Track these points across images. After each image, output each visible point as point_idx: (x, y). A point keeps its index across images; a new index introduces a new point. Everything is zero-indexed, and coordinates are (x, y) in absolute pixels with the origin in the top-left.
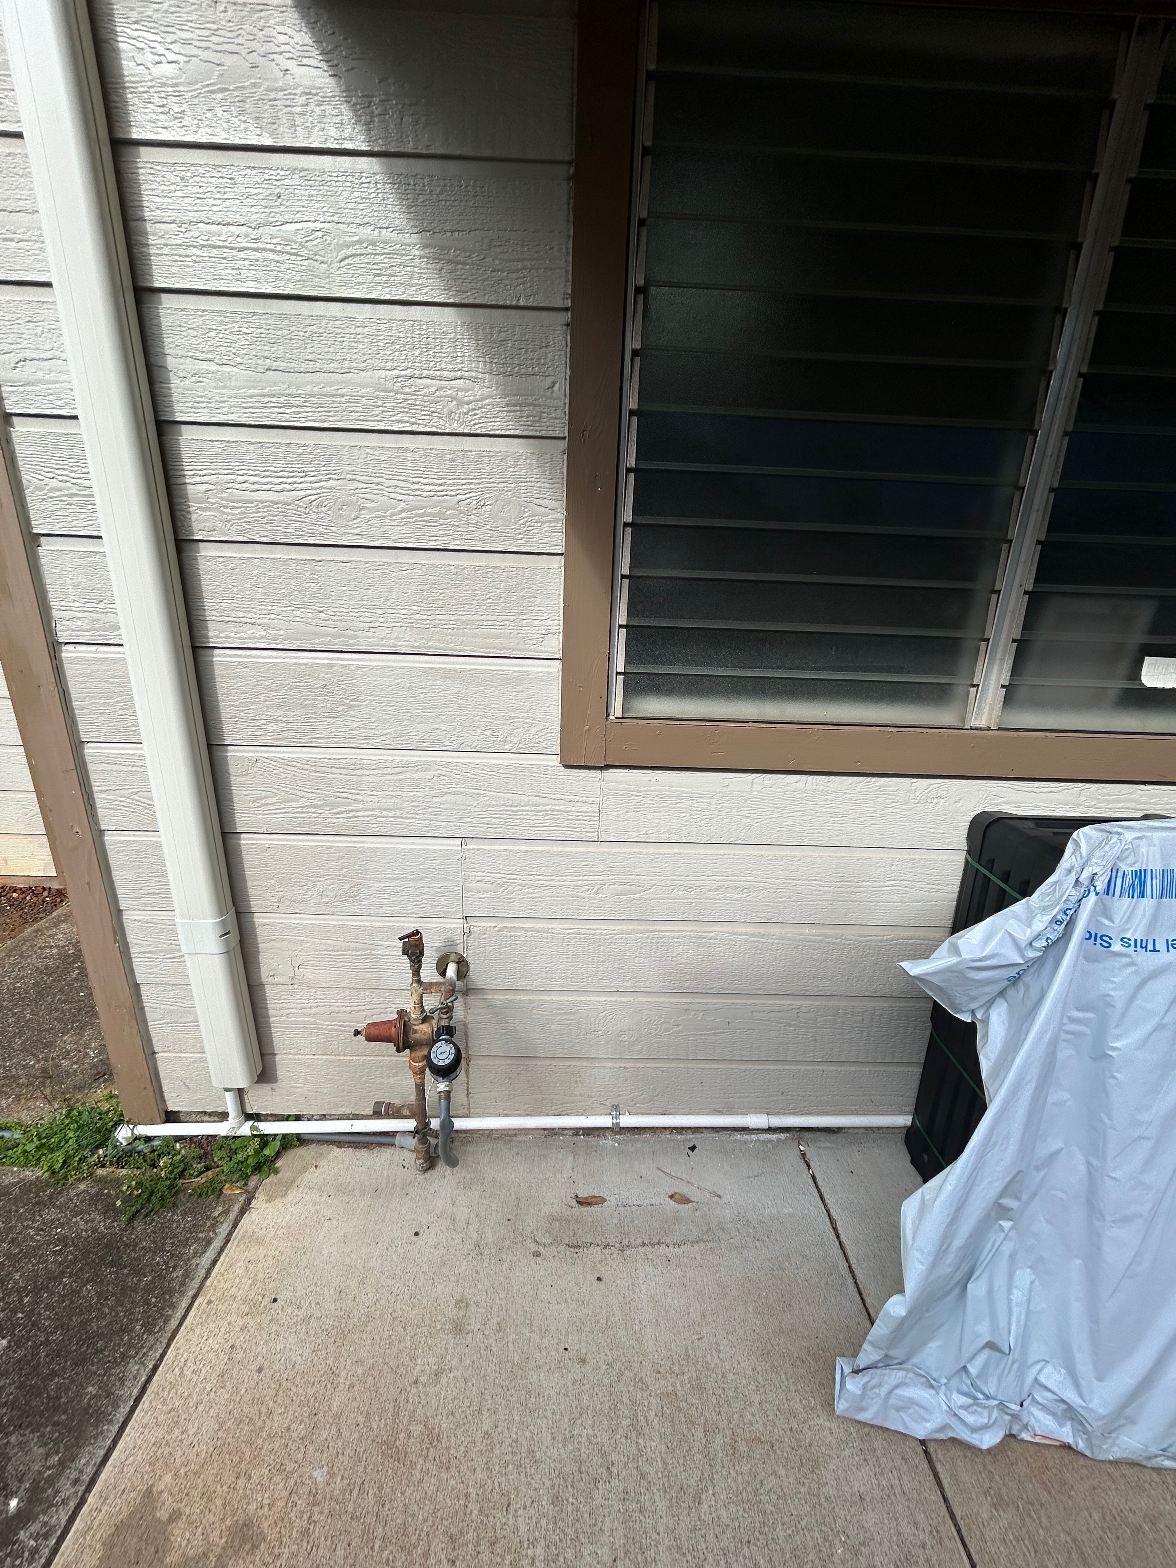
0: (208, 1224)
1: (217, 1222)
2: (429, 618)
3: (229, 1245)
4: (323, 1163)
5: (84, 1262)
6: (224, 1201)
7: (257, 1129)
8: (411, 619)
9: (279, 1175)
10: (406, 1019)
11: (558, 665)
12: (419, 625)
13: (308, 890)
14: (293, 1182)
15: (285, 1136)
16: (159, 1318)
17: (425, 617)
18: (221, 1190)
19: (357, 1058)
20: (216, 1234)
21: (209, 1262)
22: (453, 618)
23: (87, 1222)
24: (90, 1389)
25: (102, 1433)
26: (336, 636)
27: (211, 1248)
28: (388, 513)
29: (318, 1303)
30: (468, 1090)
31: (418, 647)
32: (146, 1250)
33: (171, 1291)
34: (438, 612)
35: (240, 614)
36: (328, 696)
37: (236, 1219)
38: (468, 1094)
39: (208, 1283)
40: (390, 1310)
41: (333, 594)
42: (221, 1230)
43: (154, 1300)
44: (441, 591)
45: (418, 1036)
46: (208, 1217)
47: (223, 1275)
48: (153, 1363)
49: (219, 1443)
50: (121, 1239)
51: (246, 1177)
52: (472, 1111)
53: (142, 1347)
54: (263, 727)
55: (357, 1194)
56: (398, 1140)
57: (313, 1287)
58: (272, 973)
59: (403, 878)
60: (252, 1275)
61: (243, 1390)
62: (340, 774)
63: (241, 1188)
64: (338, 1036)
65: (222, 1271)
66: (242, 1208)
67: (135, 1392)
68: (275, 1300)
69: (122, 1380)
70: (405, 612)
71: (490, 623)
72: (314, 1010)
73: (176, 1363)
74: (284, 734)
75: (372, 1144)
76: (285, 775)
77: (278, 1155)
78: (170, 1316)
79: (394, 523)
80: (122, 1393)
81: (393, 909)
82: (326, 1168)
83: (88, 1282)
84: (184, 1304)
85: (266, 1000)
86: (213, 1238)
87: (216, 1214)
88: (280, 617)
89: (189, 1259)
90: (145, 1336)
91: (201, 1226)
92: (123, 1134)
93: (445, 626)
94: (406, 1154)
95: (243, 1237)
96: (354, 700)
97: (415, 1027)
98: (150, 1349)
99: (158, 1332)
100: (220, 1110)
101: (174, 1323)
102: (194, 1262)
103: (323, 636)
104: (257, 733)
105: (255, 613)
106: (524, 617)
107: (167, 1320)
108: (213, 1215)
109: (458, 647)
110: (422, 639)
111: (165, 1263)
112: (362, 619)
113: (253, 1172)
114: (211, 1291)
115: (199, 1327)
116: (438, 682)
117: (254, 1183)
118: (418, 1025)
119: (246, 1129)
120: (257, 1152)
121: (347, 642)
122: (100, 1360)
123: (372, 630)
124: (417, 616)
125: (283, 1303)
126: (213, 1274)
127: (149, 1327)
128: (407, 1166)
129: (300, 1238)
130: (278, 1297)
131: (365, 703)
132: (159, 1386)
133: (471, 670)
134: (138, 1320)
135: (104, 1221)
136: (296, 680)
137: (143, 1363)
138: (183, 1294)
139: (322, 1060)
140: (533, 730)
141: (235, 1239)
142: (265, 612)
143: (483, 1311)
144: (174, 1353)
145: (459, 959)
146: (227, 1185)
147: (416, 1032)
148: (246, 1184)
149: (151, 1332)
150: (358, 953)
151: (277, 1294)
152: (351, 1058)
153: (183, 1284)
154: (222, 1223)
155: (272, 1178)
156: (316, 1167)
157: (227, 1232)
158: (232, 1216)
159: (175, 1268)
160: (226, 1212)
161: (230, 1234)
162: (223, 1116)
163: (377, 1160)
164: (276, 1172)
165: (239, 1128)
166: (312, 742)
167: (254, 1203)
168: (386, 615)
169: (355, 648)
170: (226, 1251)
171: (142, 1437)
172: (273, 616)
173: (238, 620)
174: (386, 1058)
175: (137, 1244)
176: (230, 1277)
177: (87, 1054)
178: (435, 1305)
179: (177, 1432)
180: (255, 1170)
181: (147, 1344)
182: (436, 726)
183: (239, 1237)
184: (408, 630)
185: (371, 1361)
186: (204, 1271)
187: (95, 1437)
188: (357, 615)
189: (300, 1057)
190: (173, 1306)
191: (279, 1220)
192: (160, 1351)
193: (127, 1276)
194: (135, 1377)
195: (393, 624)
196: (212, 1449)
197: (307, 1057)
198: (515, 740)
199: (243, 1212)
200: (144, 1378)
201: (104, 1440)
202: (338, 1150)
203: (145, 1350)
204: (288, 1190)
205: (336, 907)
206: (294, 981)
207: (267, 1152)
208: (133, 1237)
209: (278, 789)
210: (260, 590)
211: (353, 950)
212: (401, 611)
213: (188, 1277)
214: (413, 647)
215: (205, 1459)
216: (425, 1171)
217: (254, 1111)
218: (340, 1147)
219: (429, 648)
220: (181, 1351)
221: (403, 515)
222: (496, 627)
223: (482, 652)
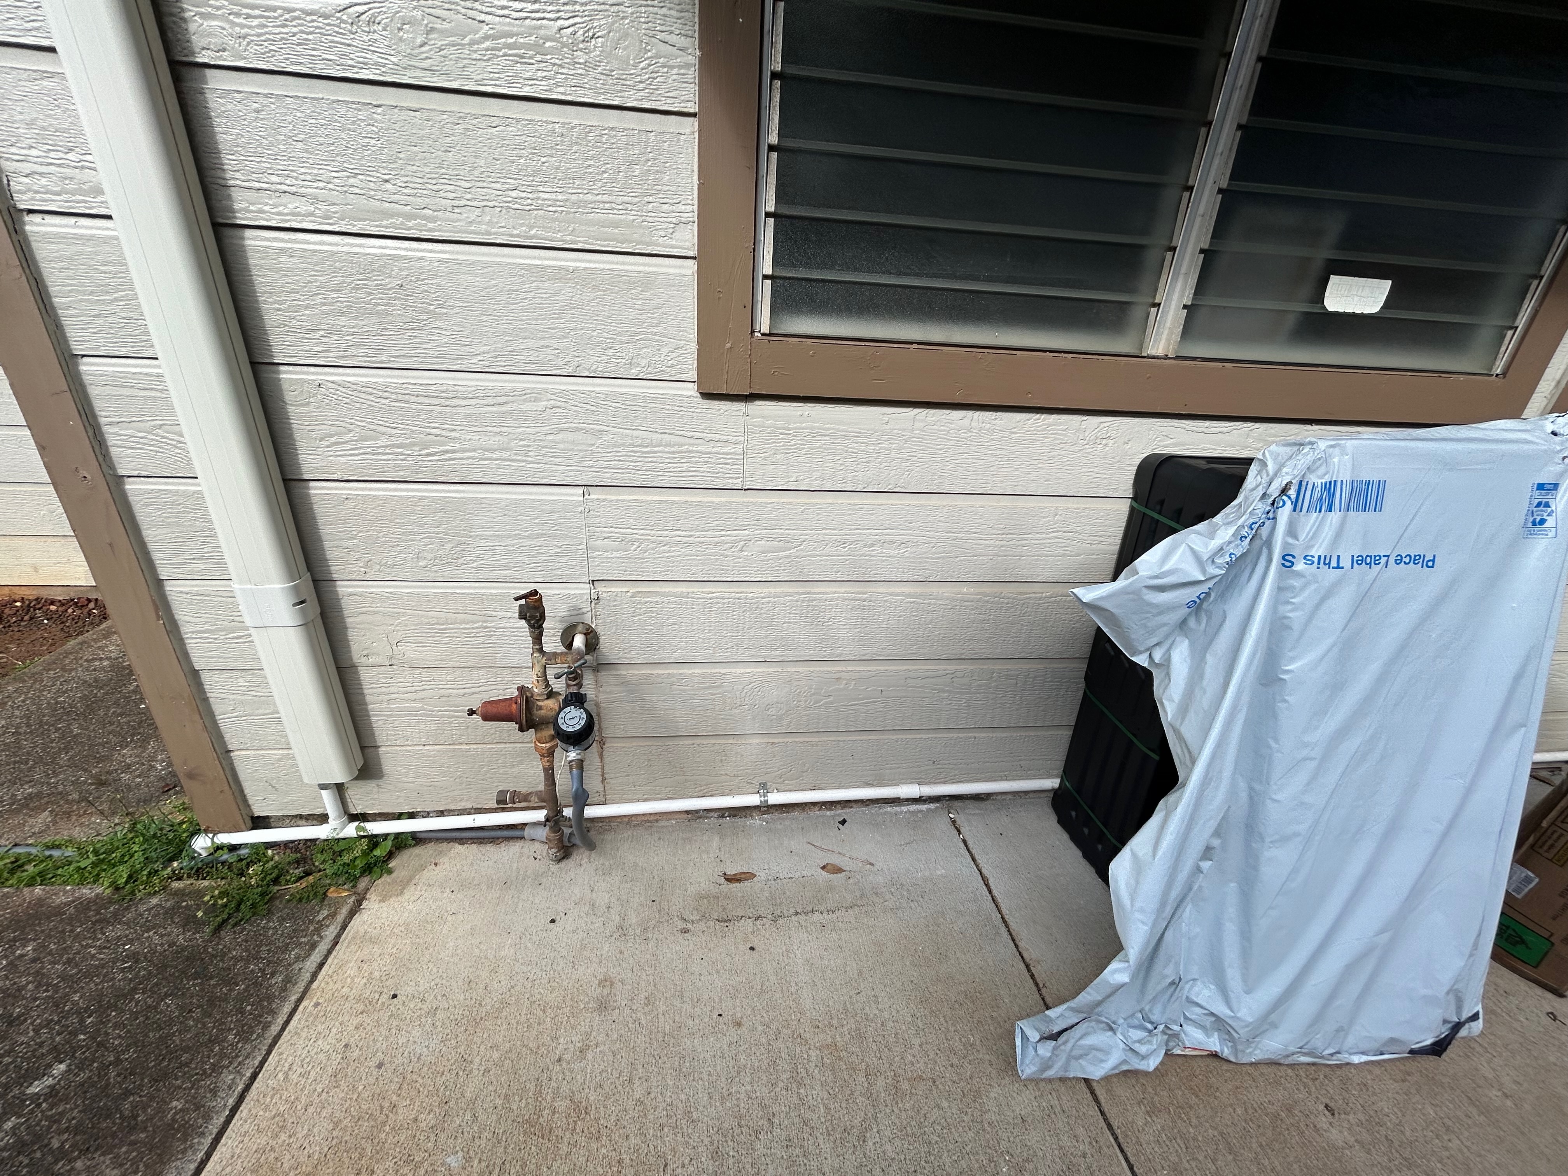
0: (312, 928)
1: (322, 925)
2: (530, 196)
3: (338, 947)
4: (444, 860)
5: (160, 976)
6: (329, 905)
7: (364, 829)
8: (506, 196)
9: (394, 875)
10: (529, 695)
11: (692, 266)
12: (516, 206)
13: (401, 552)
14: (410, 880)
15: (398, 835)
16: (256, 1025)
17: (524, 195)
18: (325, 894)
19: (475, 746)
20: (321, 937)
21: (315, 965)
22: (560, 197)
23: (162, 936)
24: (174, 1103)
25: (191, 1146)
26: (409, 217)
27: (317, 951)
28: (466, 40)
29: (444, 995)
30: (603, 775)
31: (518, 236)
32: (237, 959)
33: (270, 998)
34: (541, 189)
35: (274, 179)
36: (406, 300)
37: (344, 922)
38: (603, 781)
39: (315, 985)
40: (527, 995)
41: (401, 156)
42: (327, 933)
43: (249, 1008)
44: (543, 159)
45: (543, 712)
46: (311, 922)
47: (331, 977)
48: (251, 1071)
49: (334, 1142)
50: (206, 950)
51: (355, 880)
52: (608, 797)
53: (237, 1056)
54: (324, 340)
55: (484, 887)
56: (527, 832)
57: (438, 980)
58: (365, 653)
59: (515, 535)
60: (366, 974)
61: (361, 1087)
62: (430, 405)
63: (348, 890)
64: (450, 723)
65: (330, 972)
66: (352, 909)
67: (231, 1102)
68: (395, 996)
69: (214, 1092)
70: (498, 186)
71: (607, 206)
72: (420, 695)
73: (278, 1069)
74: (353, 351)
75: (498, 838)
76: (358, 405)
77: (390, 855)
78: (270, 1022)
79: (475, 56)
80: (214, 1103)
81: (505, 572)
82: (447, 865)
83: (166, 996)
84: (287, 1009)
85: (360, 684)
86: (318, 942)
87: (321, 917)
88: (330, 186)
89: (289, 965)
90: (240, 1045)
91: (303, 931)
92: (201, 844)
93: (551, 209)
94: (537, 846)
95: (354, 938)
96: (441, 306)
97: (540, 703)
98: (247, 1057)
99: (256, 1039)
100: (318, 811)
101: (274, 1029)
102: (296, 966)
103: (392, 216)
104: (316, 349)
105: (296, 179)
106: (651, 199)
107: (267, 1026)
108: (317, 919)
109: (568, 238)
110: (522, 225)
111: (262, 971)
112: (442, 194)
113: (362, 874)
114: (318, 994)
115: (306, 1030)
116: (546, 284)
117: (364, 884)
118: (543, 700)
119: (351, 830)
120: (365, 854)
121: (425, 225)
122: (185, 1073)
123: (457, 210)
124: (514, 194)
125: (404, 998)
126: (320, 977)
127: (245, 1035)
128: (539, 857)
129: (421, 934)
130: (398, 992)
131: (455, 310)
132: (259, 1094)
133: (585, 269)
134: (230, 1029)
135: (184, 933)
136: (361, 277)
137: (238, 1072)
138: (284, 999)
139: (434, 750)
140: (664, 351)
141: (345, 939)
142: (308, 177)
143: (630, 988)
144: (277, 1059)
145: (588, 629)
146: (332, 889)
147: (540, 708)
148: (354, 886)
149: (247, 1040)
150: (468, 626)
151: (397, 990)
152: (468, 747)
153: (284, 989)
154: (328, 926)
155: (386, 878)
156: (436, 864)
157: (334, 934)
158: (340, 918)
159: (273, 974)
160: (333, 915)
161: (339, 936)
162: (323, 818)
163: (505, 854)
164: (390, 872)
165: (342, 829)
166: (390, 361)
167: (365, 904)
168: (473, 190)
169: (436, 235)
170: (334, 953)
171: (241, 1145)
172: (321, 185)
173: (273, 187)
174: (508, 745)
175: (225, 954)
176: (340, 977)
177: (153, 767)
178: (577, 986)
179: (283, 1137)
180: (365, 871)
181: (243, 1052)
182: (543, 343)
183: (349, 938)
184: (504, 211)
185: (508, 1045)
186: (308, 975)
187: (184, 1152)
188: (435, 188)
189: (408, 748)
190: (273, 1013)
191: (396, 919)
192: (260, 1058)
193: (215, 986)
194: (230, 1087)
195: (485, 203)
196: (326, 1149)
197: (417, 748)
198: (644, 362)
199: (352, 914)
200: (240, 1087)
201: (194, 1153)
202: (460, 847)
203: (240, 1059)
204: (404, 889)
205: (437, 571)
206: (393, 661)
207: (377, 852)
208: (220, 947)
209: (352, 424)
210: (300, 145)
211: (461, 623)
212: (493, 185)
213: (290, 982)
214: (512, 236)
215: (319, 1159)
216: (560, 861)
217: (359, 811)
218: (463, 844)
219: (532, 237)
220: (284, 1056)
221: (487, 44)
222: (615, 211)
223: (599, 245)
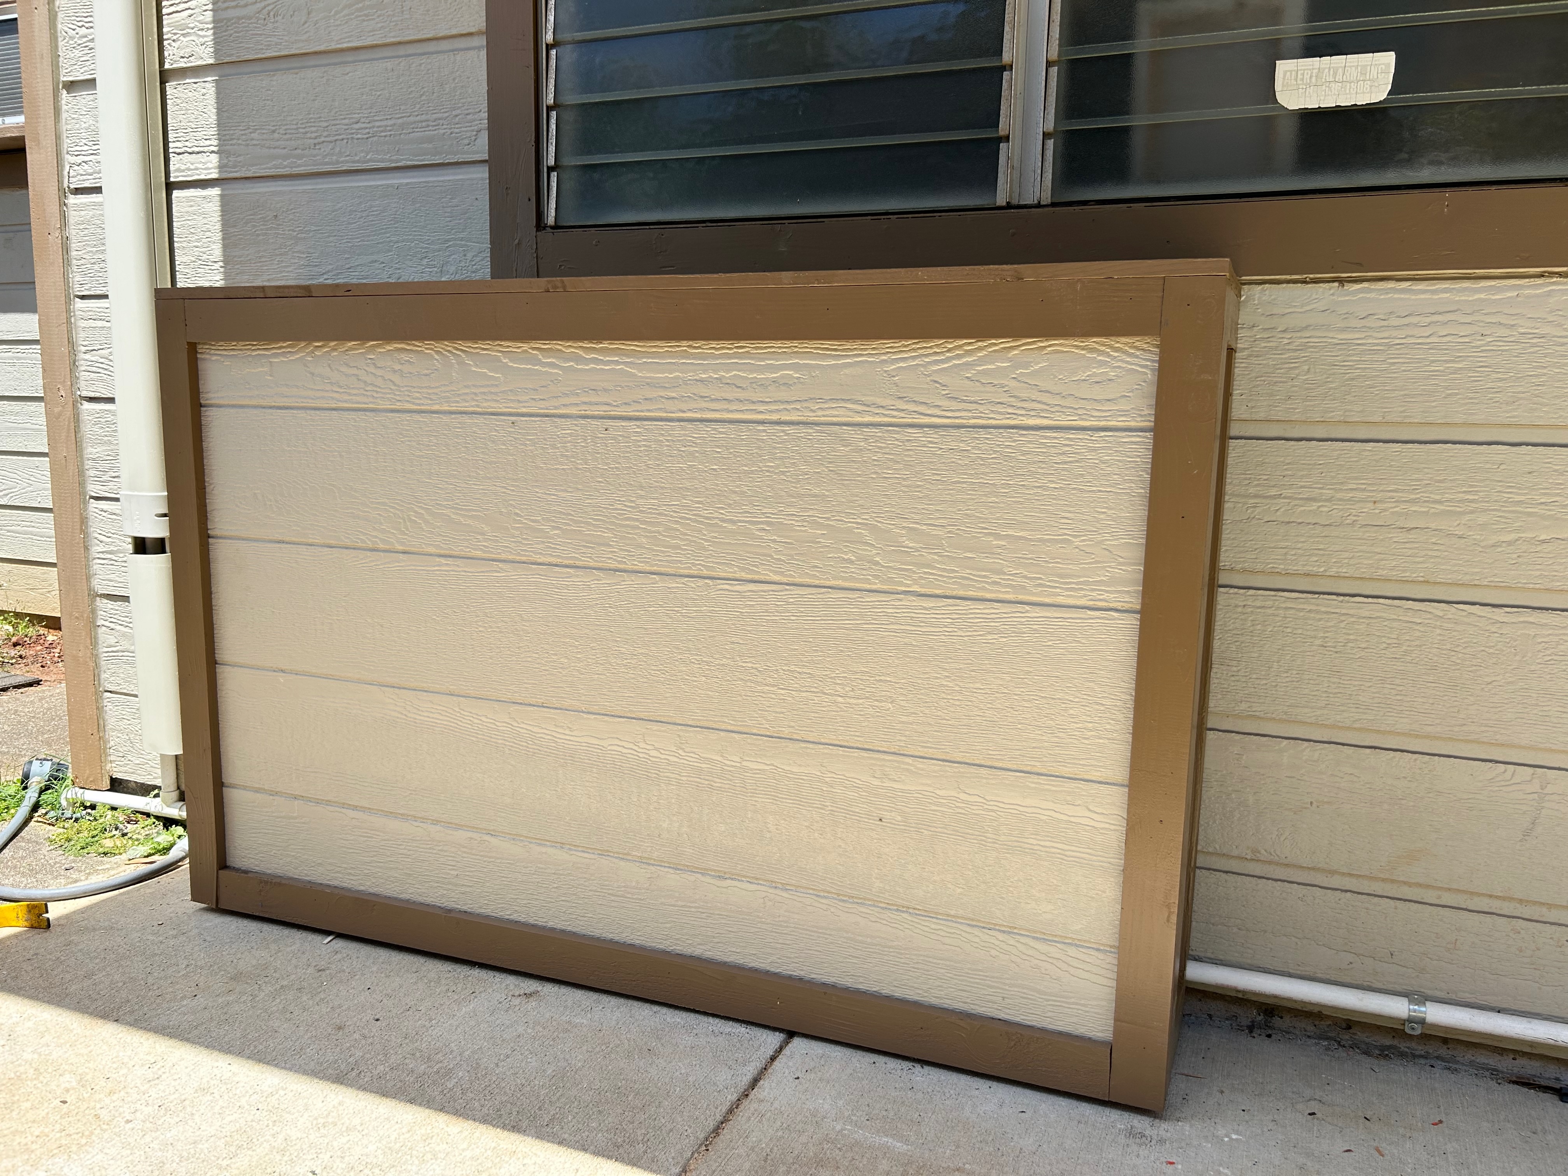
2: (368, 125)
8: (352, 129)
11: (485, 169)
12: (359, 136)
17: (364, 126)
22: (390, 122)
26: (285, 157)
28: (333, 13)
31: (358, 162)
34: (376, 118)
41: (285, 110)
70: (346, 121)
71: (424, 124)
79: (338, 22)
88: (240, 142)
93: (383, 134)
96: (301, 232)
106: (458, 112)
109: (393, 157)
110: (363, 152)
112: (309, 135)
116: (377, 202)
121: (294, 162)
123: (317, 147)
124: (357, 126)
131: (311, 234)
133: (407, 184)
136: (251, 213)
140: (469, 255)
165: (168, 806)
168: (331, 128)
182: (375, 257)
184: (350, 142)
188: (305, 131)
195: (337, 137)
198: (453, 269)
212: (343, 121)
214: (354, 162)
221: (345, 12)
222: (430, 128)
223: (418, 160)
